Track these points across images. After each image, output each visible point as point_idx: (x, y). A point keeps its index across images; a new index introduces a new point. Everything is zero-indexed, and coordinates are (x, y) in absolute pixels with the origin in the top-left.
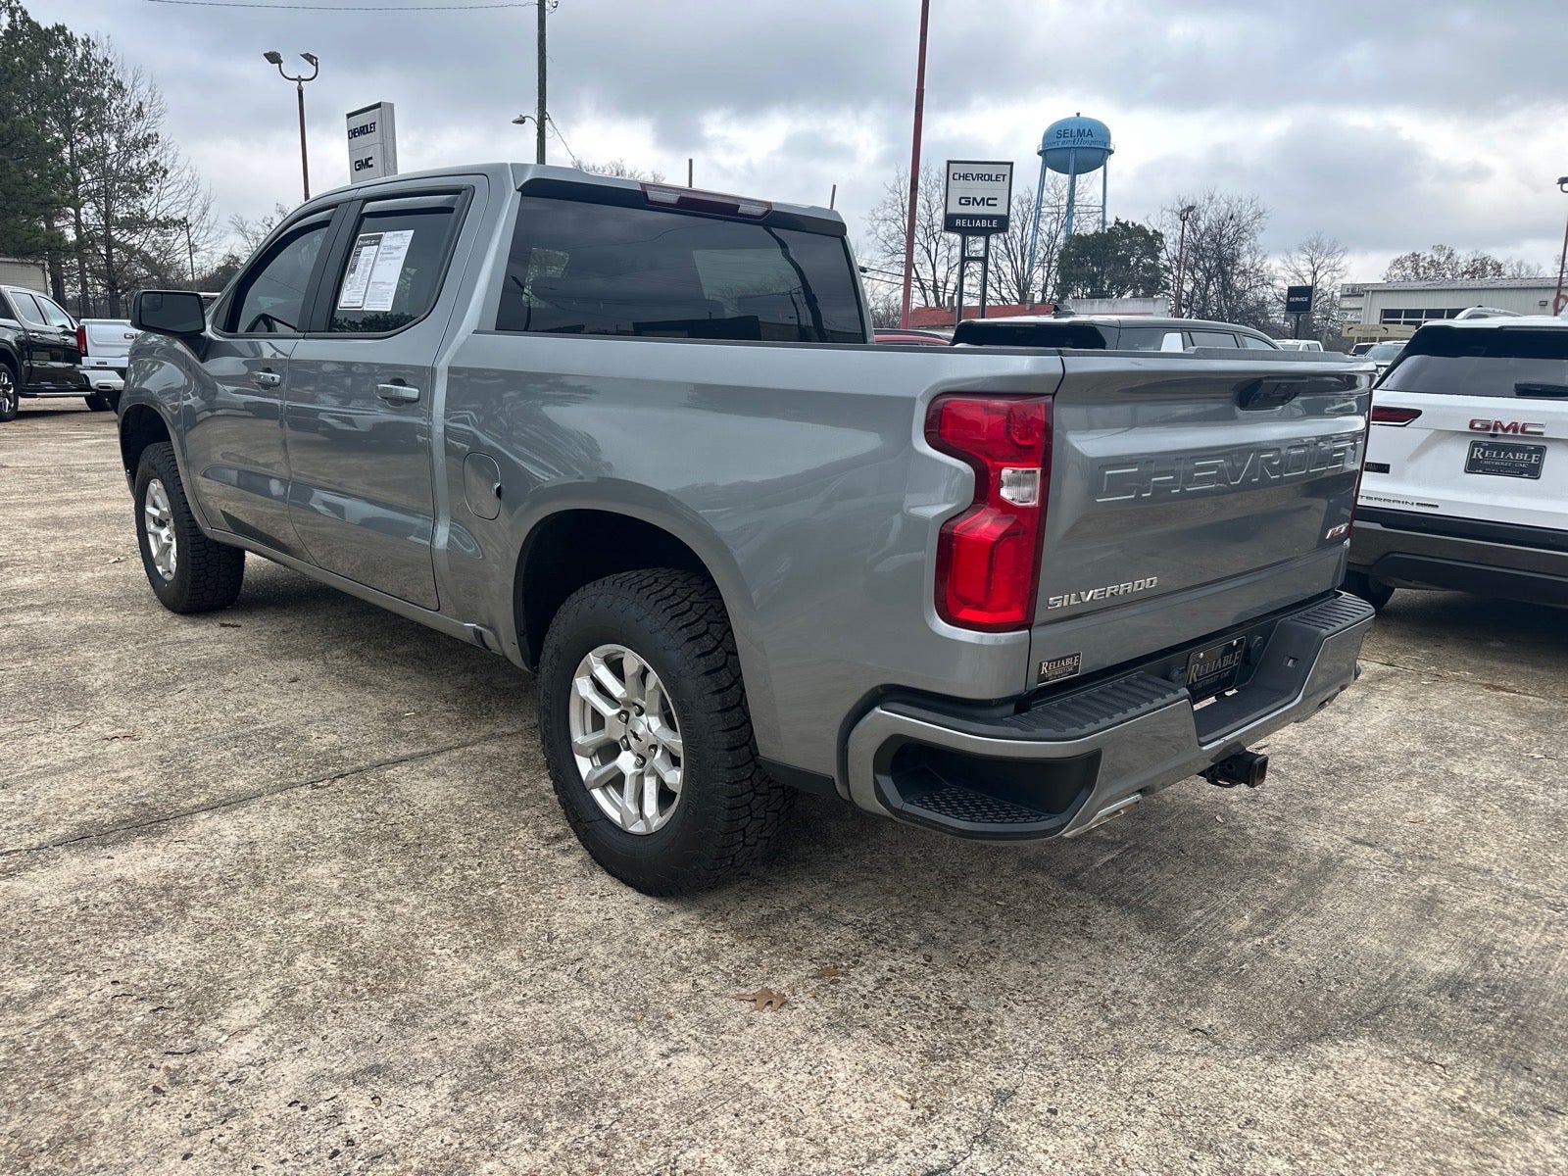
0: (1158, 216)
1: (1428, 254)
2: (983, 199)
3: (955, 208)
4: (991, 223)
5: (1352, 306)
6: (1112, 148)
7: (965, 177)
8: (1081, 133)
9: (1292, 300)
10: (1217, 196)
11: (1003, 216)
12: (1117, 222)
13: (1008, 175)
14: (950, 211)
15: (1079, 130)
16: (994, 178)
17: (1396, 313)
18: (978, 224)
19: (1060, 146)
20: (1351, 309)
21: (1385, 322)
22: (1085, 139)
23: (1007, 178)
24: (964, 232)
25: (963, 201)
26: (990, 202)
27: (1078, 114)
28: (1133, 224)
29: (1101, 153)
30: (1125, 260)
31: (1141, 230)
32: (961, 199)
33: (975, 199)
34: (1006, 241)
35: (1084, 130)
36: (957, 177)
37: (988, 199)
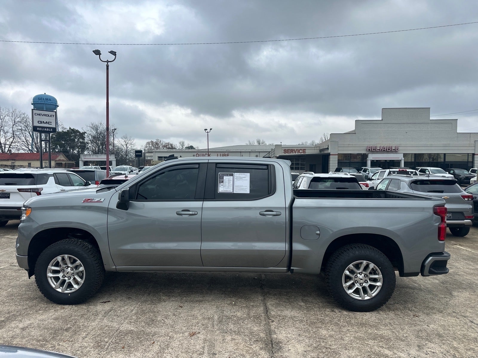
0: (86, 128)
1: (155, 141)
2: (46, 122)
3: (36, 124)
4: (50, 130)
5: (149, 155)
6: (58, 105)
7: (39, 115)
8: (47, 99)
9: (136, 154)
10: (102, 123)
11: (54, 128)
12: (70, 128)
13: (55, 115)
14: (34, 125)
15: (46, 99)
16: (50, 116)
17: (161, 157)
18: (45, 129)
19: (40, 103)
20: (149, 156)
21: (159, 160)
22: (48, 101)
23: (55, 116)
24: (41, 132)
25: (39, 122)
26: (49, 123)
27: (45, 93)
28: (75, 129)
29: (55, 106)
30: (74, 140)
31: (78, 131)
32: (38, 121)
33: (43, 122)
34: (29, 132)
35: (48, 99)
36: (36, 114)
37: (48, 122)
